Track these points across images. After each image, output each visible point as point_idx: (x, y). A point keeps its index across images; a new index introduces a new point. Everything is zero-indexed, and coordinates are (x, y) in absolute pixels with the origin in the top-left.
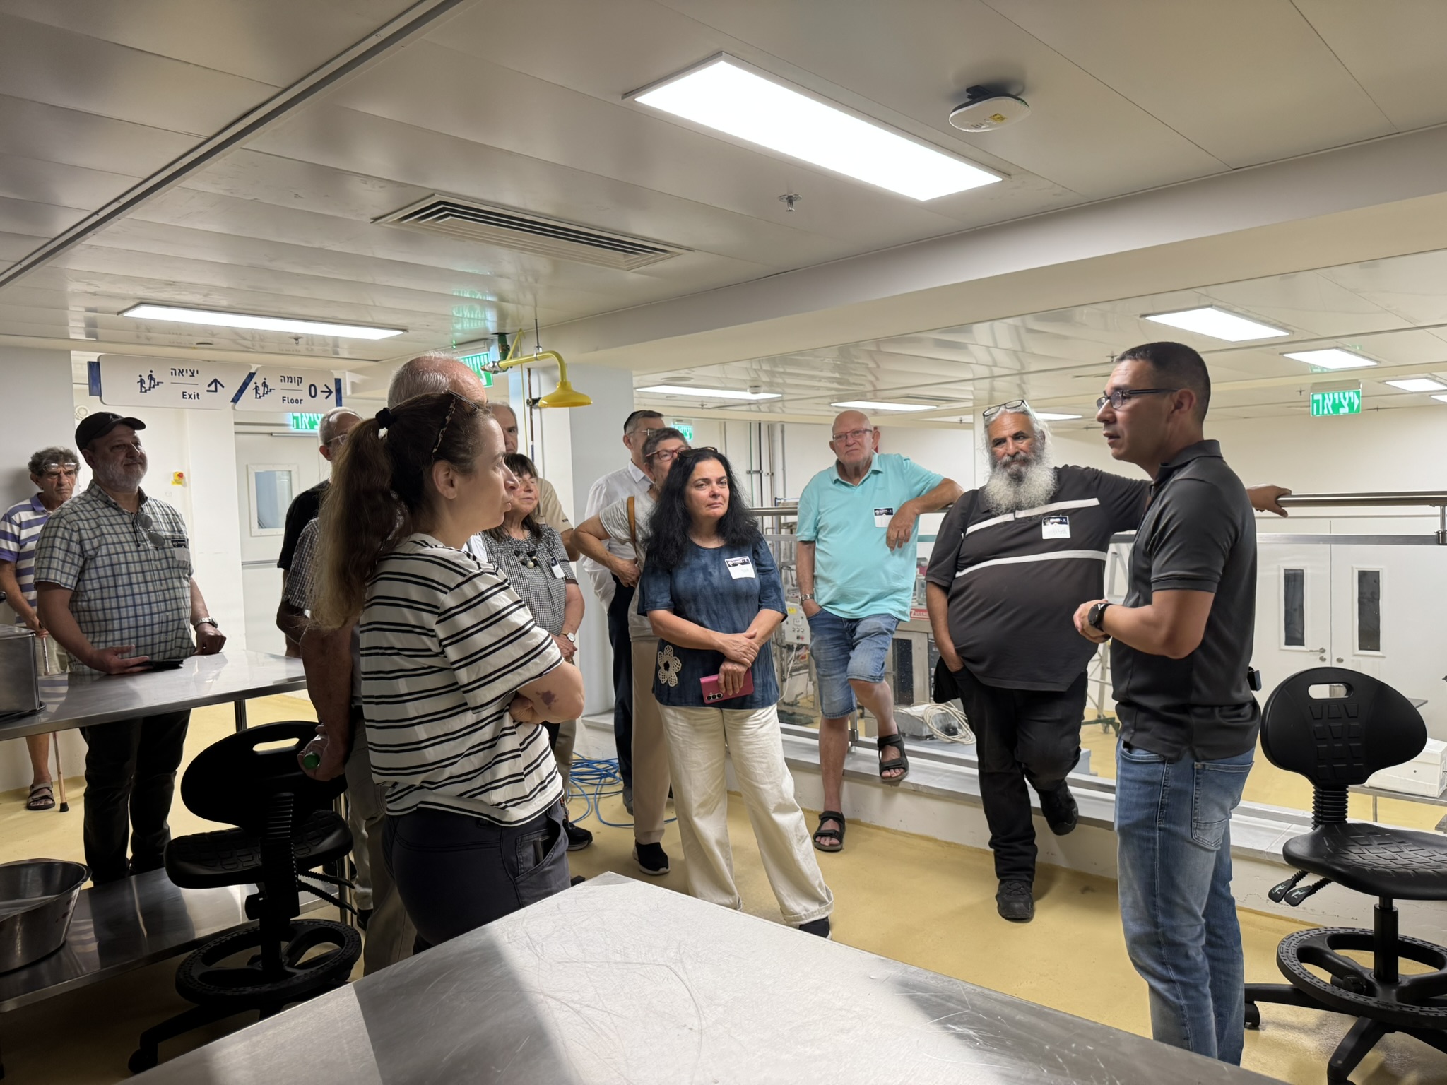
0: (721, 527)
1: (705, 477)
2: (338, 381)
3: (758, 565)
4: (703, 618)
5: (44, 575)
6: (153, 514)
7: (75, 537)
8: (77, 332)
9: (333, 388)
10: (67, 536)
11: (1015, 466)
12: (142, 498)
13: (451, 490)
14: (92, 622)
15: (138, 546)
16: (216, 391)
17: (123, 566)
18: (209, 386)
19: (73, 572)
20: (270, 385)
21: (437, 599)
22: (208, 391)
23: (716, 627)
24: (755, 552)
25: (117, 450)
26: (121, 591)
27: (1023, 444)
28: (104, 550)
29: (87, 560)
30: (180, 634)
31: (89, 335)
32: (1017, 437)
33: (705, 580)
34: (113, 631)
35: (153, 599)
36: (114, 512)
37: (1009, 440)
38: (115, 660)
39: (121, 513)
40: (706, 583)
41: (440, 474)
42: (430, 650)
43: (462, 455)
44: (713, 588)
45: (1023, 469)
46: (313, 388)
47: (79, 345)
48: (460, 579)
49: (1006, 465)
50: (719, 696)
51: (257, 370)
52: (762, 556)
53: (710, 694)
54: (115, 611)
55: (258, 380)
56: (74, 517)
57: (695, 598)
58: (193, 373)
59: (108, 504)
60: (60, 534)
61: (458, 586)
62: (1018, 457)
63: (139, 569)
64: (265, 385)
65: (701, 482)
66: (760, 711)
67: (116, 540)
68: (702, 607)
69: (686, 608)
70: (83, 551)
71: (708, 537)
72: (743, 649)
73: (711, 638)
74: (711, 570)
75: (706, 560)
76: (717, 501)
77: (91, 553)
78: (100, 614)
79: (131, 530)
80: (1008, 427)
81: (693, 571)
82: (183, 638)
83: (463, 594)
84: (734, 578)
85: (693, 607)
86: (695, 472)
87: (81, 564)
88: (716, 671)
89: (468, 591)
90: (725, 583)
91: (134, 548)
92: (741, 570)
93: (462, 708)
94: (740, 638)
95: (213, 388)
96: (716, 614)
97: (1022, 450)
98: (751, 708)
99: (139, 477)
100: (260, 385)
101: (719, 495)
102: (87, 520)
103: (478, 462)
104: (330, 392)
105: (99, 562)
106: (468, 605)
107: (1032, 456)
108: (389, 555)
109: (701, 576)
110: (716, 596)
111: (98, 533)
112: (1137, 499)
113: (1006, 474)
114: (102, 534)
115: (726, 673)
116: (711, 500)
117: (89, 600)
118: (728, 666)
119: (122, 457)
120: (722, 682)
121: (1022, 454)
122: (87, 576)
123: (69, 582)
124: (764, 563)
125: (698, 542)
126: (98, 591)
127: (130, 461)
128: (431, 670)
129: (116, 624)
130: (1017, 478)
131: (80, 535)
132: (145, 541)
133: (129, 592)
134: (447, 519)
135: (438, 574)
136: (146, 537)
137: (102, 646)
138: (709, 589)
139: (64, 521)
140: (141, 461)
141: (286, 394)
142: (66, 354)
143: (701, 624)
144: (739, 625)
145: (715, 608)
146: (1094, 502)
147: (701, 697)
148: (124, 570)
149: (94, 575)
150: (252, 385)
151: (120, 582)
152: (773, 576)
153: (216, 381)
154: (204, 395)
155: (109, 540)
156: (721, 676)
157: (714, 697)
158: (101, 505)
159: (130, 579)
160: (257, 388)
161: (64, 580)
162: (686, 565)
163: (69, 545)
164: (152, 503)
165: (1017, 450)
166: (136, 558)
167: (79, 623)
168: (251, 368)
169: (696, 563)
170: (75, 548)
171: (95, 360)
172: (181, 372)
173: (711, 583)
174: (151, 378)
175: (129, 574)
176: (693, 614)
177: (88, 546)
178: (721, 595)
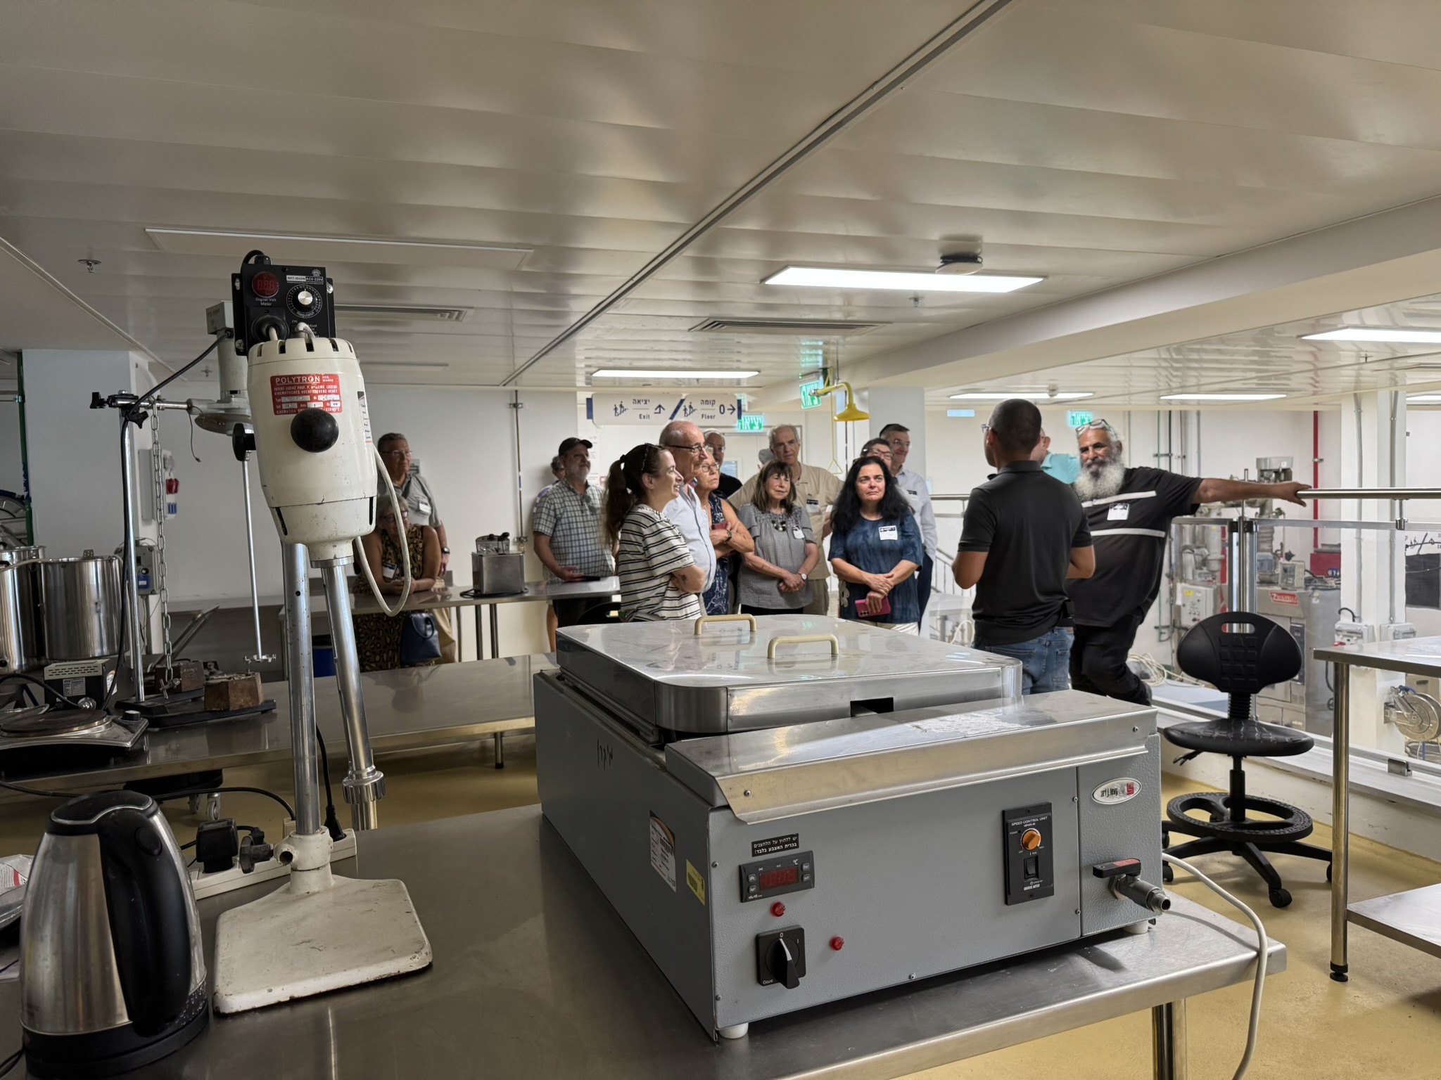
0: (880, 506)
1: (866, 475)
2: (739, 401)
3: (903, 533)
4: (861, 564)
5: (536, 528)
6: (593, 494)
7: (552, 507)
8: (580, 381)
9: (736, 407)
10: (548, 506)
11: (1094, 468)
12: (587, 486)
13: (651, 485)
14: (560, 554)
15: (582, 512)
16: (660, 412)
17: (575, 524)
18: (656, 409)
19: (551, 526)
20: (694, 407)
21: (641, 530)
22: (655, 413)
23: (868, 570)
24: (902, 524)
25: (577, 457)
26: (573, 538)
27: (1100, 451)
28: (565, 515)
29: (558, 519)
30: (603, 563)
31: (587, 384)
32: (1096, 446)
33: (864, 539)
34: (569, 559)
35: (589, 543)
36: (573, 494)
37: (1090, 448)
38: (568, 573)
39: (576, 494)
40: (864, 542)
41: (646, 479)
42: (639, 552)
43: (654, 470)
44: (868, 545)
45: (1100, 469)
46: (722, 408)
47: (581, 389)
48: (652, 523)
49: (1089, 466)
50: (868, 613)
51: (686, 397)
52: (907, 526)
53: (862, 611)
54: (570, 549)
55: (686, 404)
56: (553, 496)
57: (856, 550)
58: (646, 401)
59: (570, 489)
60: (545, 506)
61: (650, 526)
62: (1097, 460)
63: (582, 526)
64: (690, 407)
65: (863, 479)
66: (898, 626)
67: (572, 509)
68: (861, 556)
69: (852, 557)
70: (556, 515)
71: (872, 513)
72: (881, 584)
73: (862, 576)
74: (869, 534)
75: (867, 528)
76: (873, 491)
77: (560, 516)
78: (564, 550)
79: (580, 504)
80: (1092, 439)
81: (857, 534)
82: (604, 565)
83: (652, 530)
84: (882, 539)
85: (855, 557)
86: (860, 472)
87: (555, 522)
88: (864, 597)
89: (654, 528)
90: (876, 542)
91: (580, 514)
92: (889, 534)
93: (653, 578)
94: (881, 577)
95: (658, 410)
96: (869, 562)
97: (1100, 455)
98: (891, 622)
99: (585, 474)
100: (687, 407)
101: (875, 487)
102: (559, 498)
103: (661, 471)
104: (734, 409)
105: (563, 521)
106: (654, 534)
107: (1107, 459)
108: (630, 513)
109: (861, 537)
110: (869, 550)
111: (563, 505)
112: (1187, 492)
113: (1088, 473)
114: (565, 506)
115: (870, 598)
116: (870, 490)
117: (558, 542)
118: (871, 594)
119: (579, 462)
120: (867, 603)
121: (1100, 458)
122: (557, 529)
123: (549, 532)
124: (907, 530)
125: (866, 517)
126: (562, 537)
127: (583, 463)
128: (640, 560)
129: (570, 556)
130: (1096, 475)
131: (555, 506)
132: (586, 510)
133: (577, 538)
134: (652, 498)
135: (644, 521)
136: (587, 508)
137: (563, 567)
138: (865, 546)
139: (547, 499)
140: (588, 465)
141: (704, 412)
142: (574, 394)
143: (860, 568)
144: (884, 569)
145: (869, 557)
146: (1152, 494)
147: (857, 614)
148: (575, 526)
149: (560, 529)
150: (682, 408)
151: (573, 533)
152: (913, 539)
153: (660, 406)
154: (652, 415)
155: (568, 509)
156: (867, 600)
157: (865, 613)
158: (567, 489)
159: (578, 531)
160: (685, 410)
161: (546, 531)
162: (854, 530)
163: (549, 512)
164: (594, 488)
165: (1096, 455)
166: (581, 520)
167: (554, 554)
168: (681, 395)
169: (859, 529)
170: (552, 513)
171: (590, 397)
172: (639, 402)
173: (867, 542)
174: (621, 406)
175: (577, 528)
176: (855, 562)
177: (558, 512)
178: (873, 549)
